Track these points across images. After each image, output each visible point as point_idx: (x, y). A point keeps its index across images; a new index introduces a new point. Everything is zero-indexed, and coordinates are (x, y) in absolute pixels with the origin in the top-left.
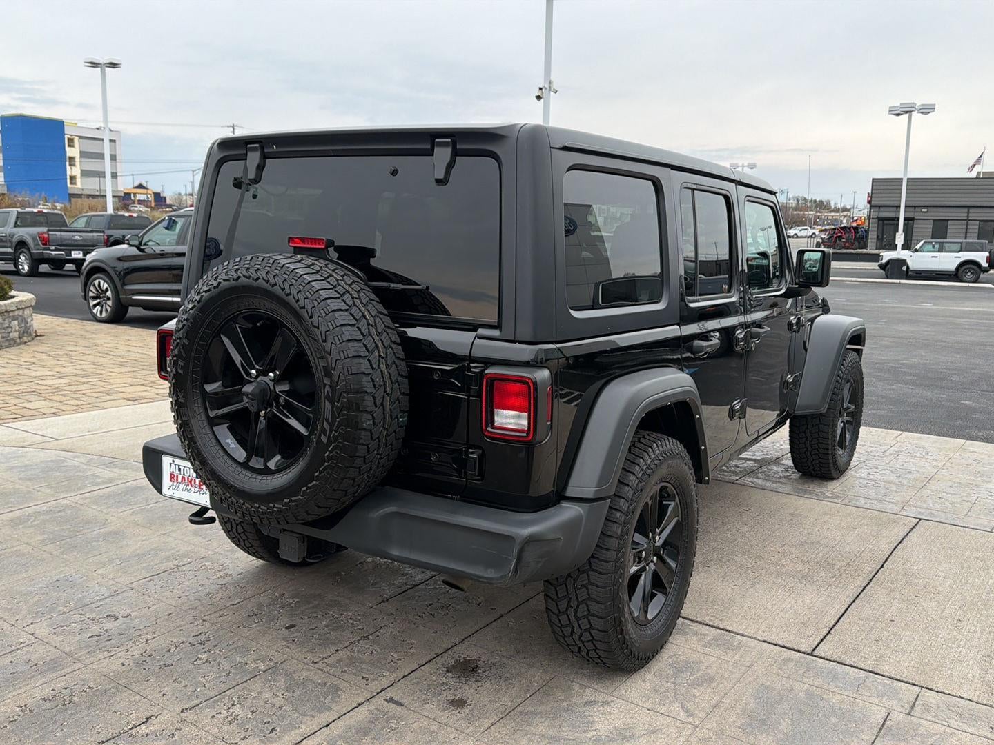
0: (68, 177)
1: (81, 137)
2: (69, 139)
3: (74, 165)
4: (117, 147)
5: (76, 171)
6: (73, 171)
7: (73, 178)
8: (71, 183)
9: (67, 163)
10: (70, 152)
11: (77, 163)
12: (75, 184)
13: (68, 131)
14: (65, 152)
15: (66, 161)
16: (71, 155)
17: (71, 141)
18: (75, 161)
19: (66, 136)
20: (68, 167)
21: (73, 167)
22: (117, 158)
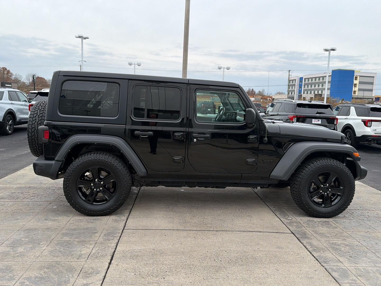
0: (353, 91)
1: (360, 76)
2: (355, 77)
3: (356, 87)
4: (374, 79)
5: (356, 89)
6: (355, 89)
7: (355, 92)
8: (354, 94)
9: (354, 86)
10: (355, 82)
11: (357, 86)
12: (355, 94)
13: (356, 74)
14: (353, 82)
15: (353, 85)
16: (356, 83)
17: (356, 78)
18: (356, 85)
19: (355, 76)
20: (354, 88)
21: (355, 88)
22: (374, 84)
